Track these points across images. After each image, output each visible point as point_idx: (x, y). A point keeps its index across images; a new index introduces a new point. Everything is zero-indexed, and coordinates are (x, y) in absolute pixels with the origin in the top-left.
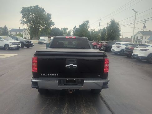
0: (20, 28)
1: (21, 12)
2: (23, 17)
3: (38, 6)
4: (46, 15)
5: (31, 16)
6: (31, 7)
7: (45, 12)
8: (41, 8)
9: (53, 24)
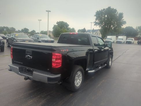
0: (93, 29)
1: (95, 15)
2: (96, 19)
3: (110, 7)
4: (118, 15)
5: (103, 18)
6: (104, 9)
7: (117, 12)
8: (113, 9)
9: (125, 23)
